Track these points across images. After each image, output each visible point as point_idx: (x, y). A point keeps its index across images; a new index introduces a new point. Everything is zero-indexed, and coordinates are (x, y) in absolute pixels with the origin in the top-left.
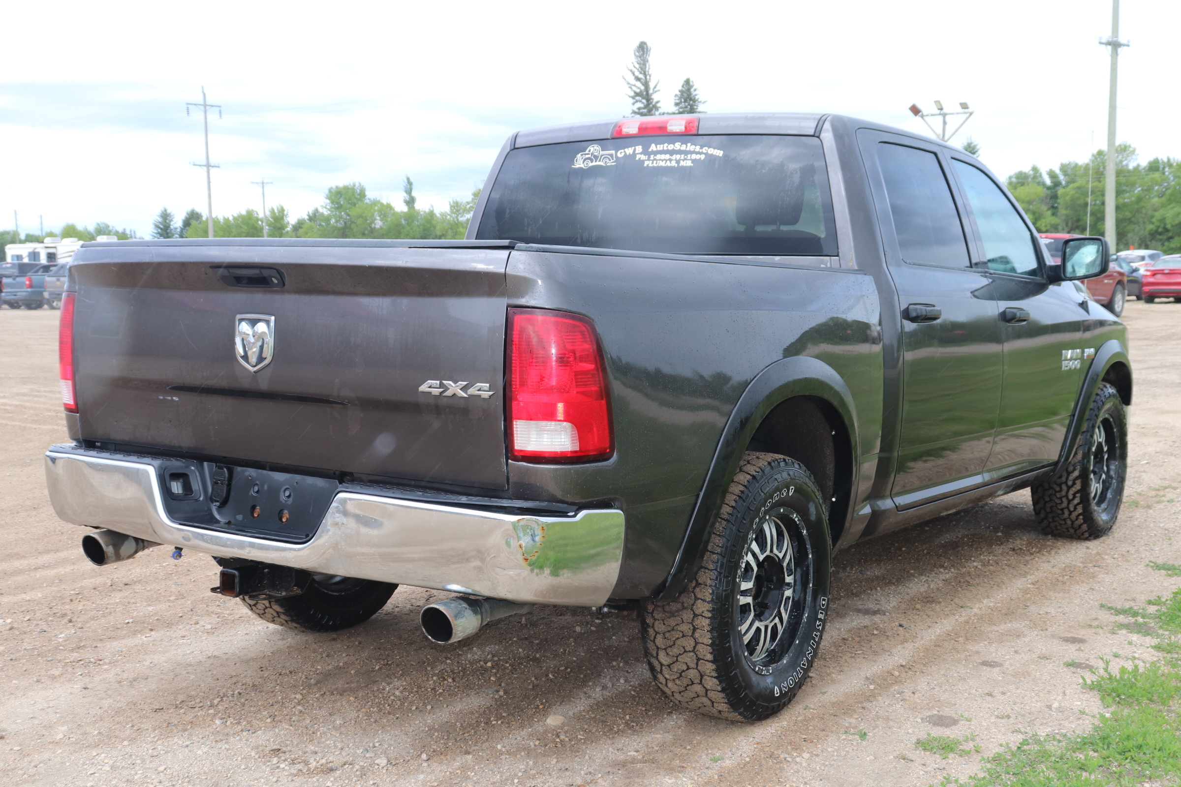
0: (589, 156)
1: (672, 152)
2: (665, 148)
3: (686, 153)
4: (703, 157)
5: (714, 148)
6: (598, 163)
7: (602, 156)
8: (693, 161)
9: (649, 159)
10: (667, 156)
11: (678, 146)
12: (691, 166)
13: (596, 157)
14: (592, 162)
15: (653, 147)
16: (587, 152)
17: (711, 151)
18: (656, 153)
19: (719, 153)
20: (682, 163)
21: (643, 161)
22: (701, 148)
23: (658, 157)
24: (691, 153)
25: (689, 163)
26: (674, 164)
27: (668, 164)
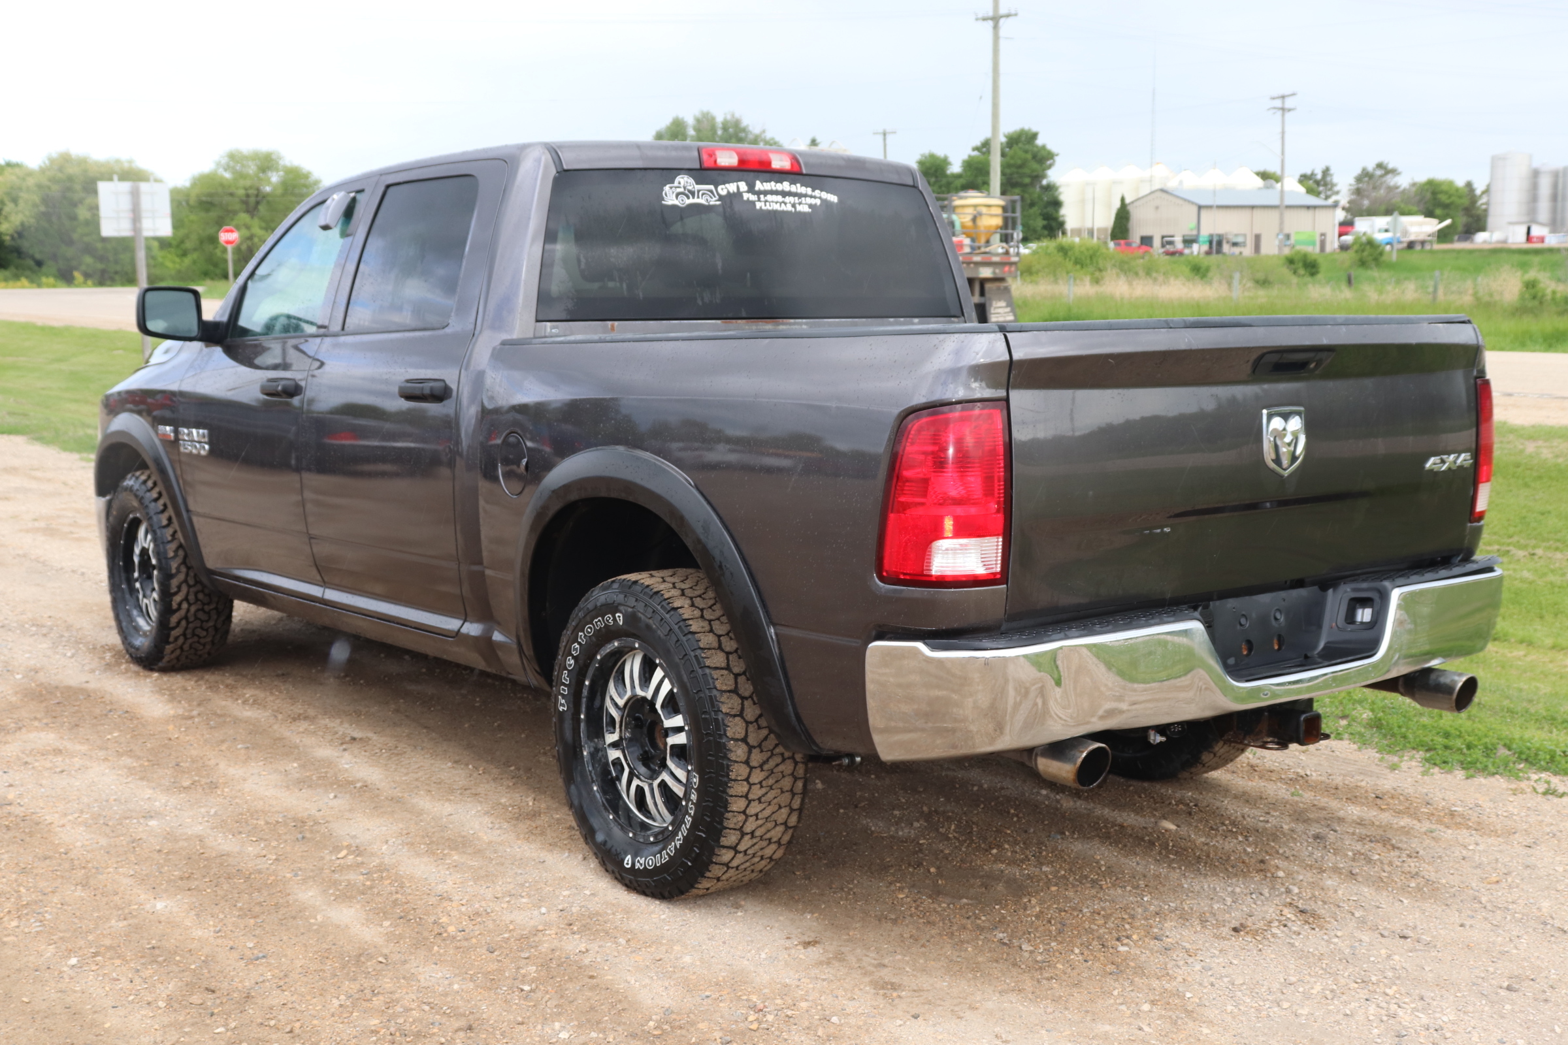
0: (682, 190)
1: (784, 194)
2: (774, 188)
3: (800, 196)
4: (818, 202)
5: (827, 192)
6: (696, 201)
7: (699, 191)
8: (810, 206)
9: (759, 200)
10: (779, 198)
11: (786, 186)
12: (808, 213)
13: (693, 193)
14: (688, 198)
15: (759, 186)
16: (676, 184)
17: (824, 195)
18: (766, 193)
19: (833, 198)
20: (799, 208)
21: (753, 203)
22: (813, 191)
23: (769, 197)
24: (806, 196)
25: (806, 209)
26: (789, 208)
27: (783, 208)
